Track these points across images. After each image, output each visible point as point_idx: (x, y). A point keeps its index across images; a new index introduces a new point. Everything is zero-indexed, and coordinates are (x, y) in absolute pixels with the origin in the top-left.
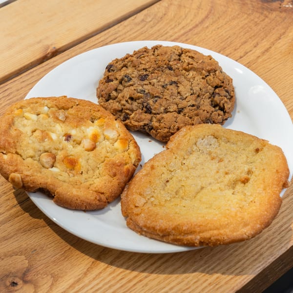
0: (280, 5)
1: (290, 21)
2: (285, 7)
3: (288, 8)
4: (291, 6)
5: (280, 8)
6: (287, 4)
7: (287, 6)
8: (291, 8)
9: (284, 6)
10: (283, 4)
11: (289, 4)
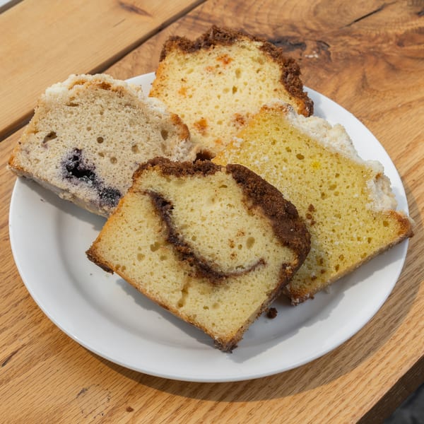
0: (301, 54)
1: (316, 82)
2: (308, 58)
3: (312, 59)
4: (316, 56)
5: (300, 59)
6: (311, 53)
7: (311, 56)
8: (317, 59)
9: (306, 56)
10: (305, 52)
11: (314, 52)
